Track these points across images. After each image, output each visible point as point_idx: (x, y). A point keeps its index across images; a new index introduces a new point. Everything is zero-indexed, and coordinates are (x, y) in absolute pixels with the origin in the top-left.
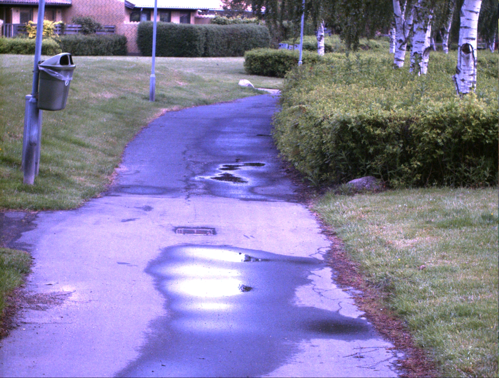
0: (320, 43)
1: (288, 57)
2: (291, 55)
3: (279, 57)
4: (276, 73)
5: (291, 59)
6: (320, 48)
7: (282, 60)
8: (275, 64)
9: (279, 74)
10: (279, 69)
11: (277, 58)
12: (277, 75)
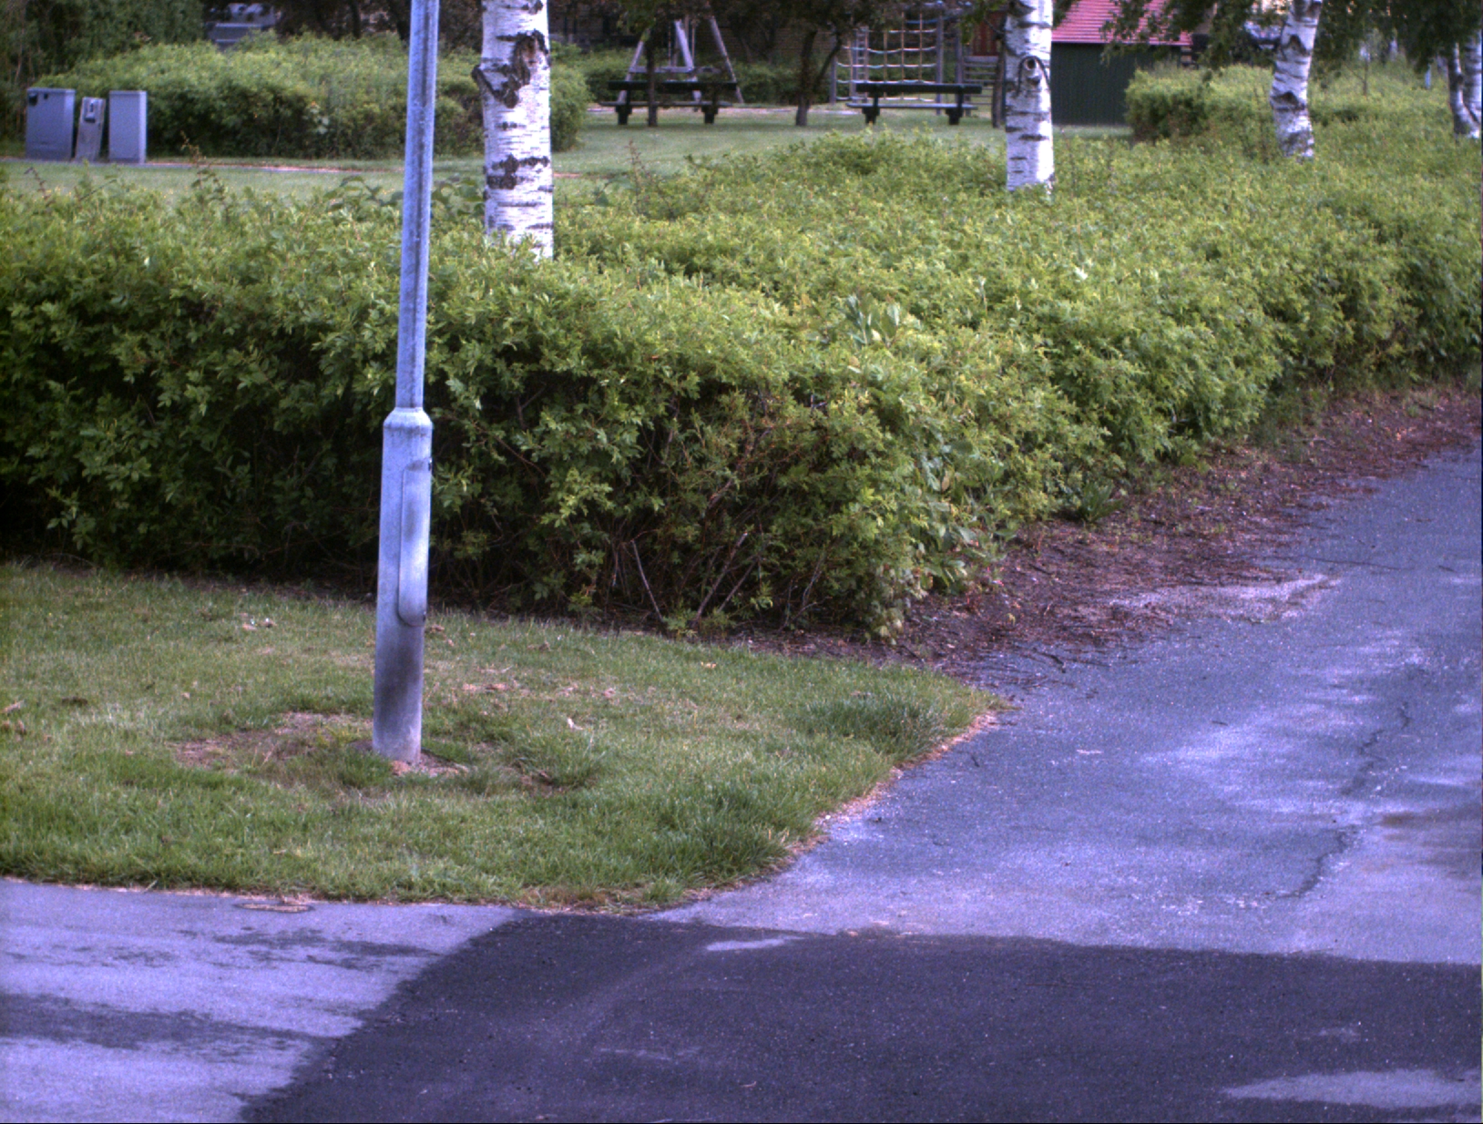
0: (511, 116)
1: (196, 309)
2: (232, 292)
3: (80, 312)
4: (58, 509)
5: (238, 341)
6: (508, 173)
7: (126, 349)
8: (44, 395)
9: (87, 524)
10: (95, 464)
11: (66, 333)
12: (65, 533)
